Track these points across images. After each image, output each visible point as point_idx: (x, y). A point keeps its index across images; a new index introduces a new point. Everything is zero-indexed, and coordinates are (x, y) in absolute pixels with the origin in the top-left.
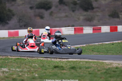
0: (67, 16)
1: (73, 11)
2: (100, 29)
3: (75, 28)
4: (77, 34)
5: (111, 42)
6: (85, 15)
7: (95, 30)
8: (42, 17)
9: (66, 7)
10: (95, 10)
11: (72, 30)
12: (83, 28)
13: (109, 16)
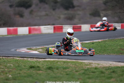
0: (47, 15)
1: (54, 9)
2: (80, 28)
3: (54, 27)
4: (57, 32)
5: (91, 41)
6: (65, 14)
7: (75, 28)
8: (22, 16)
9: (46, 6)
10: (76, 8)
11: (52, 29)
12: (62, 26)
13: (90, 14)
